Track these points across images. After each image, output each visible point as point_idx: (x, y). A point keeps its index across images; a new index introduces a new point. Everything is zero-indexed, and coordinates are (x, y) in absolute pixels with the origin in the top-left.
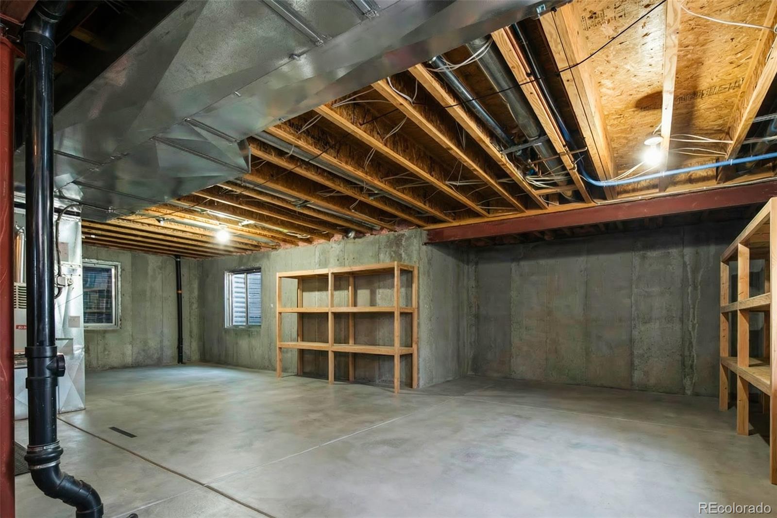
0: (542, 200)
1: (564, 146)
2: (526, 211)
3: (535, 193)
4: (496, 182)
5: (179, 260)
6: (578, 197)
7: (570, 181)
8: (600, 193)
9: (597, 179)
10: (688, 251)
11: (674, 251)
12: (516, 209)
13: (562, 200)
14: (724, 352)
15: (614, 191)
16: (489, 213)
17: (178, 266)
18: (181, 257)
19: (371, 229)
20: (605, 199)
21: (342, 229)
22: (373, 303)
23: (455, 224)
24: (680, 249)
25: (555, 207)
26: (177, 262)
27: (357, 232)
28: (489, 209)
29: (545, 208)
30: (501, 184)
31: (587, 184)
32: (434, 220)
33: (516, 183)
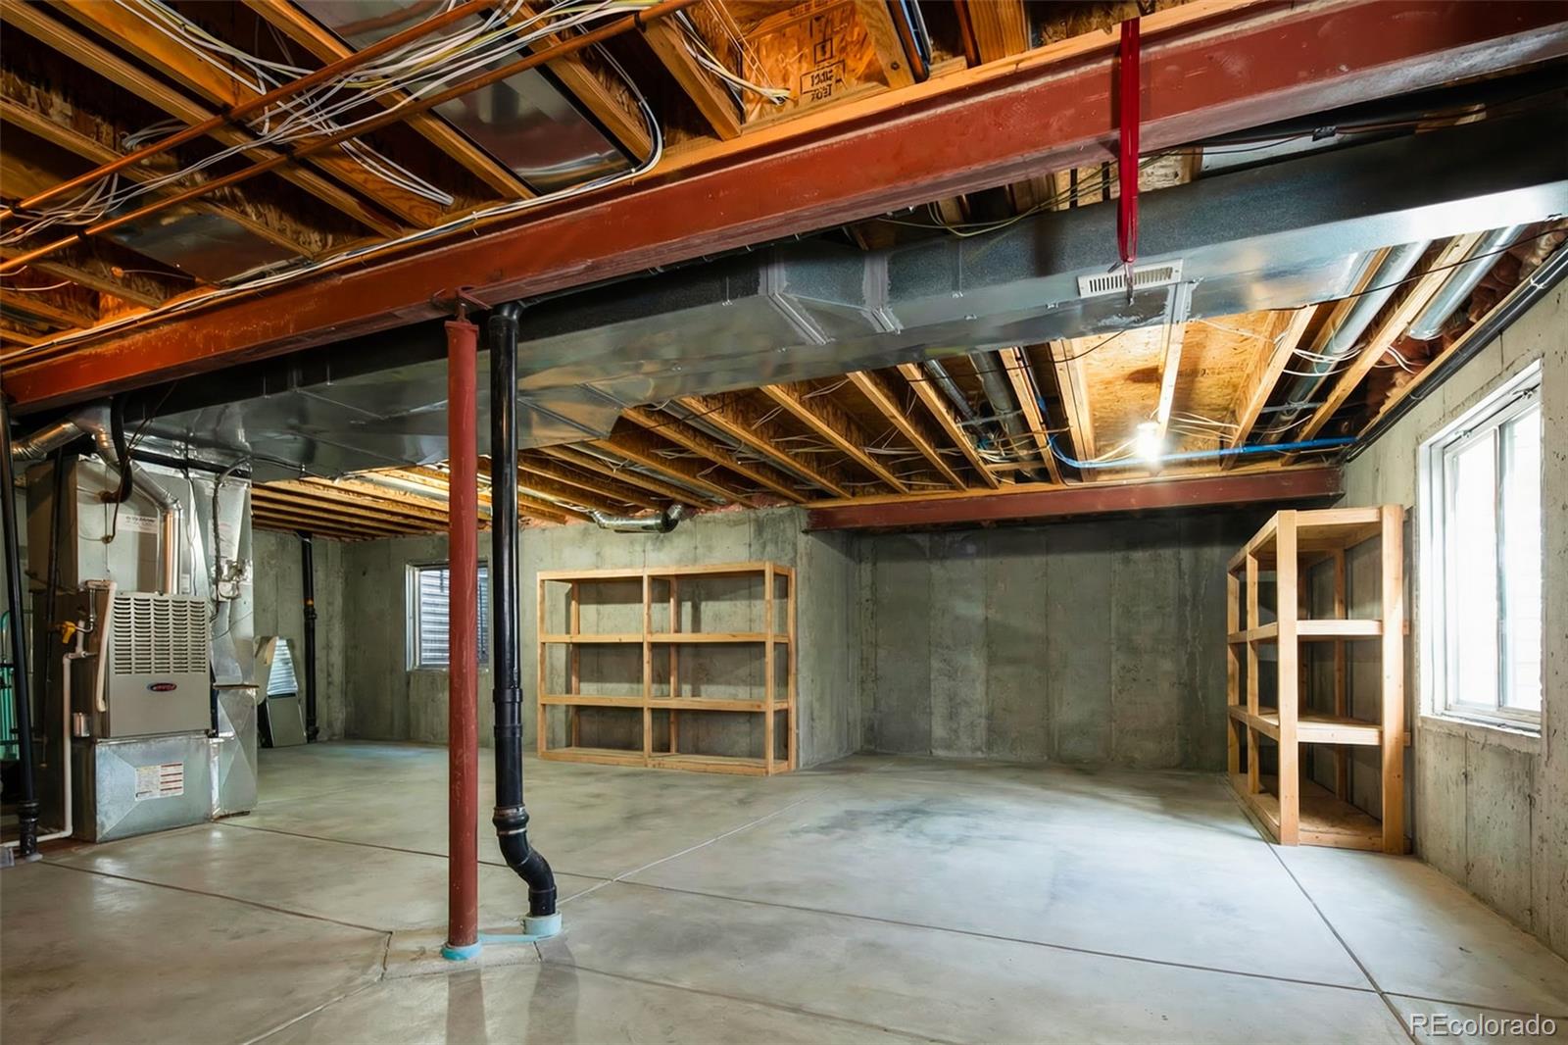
0: (993, 477)
1: (1041, 424)
2: (967, 489)
3: (987, 468)
4: (935, 452)
5: (308, 540)
6: (1043, 475)
7: (1038, 457)
8: (1076, 474)
9: (1075, 458)
10: (1186, 554)
11: (1167, 553)
12: (954, 487)
13: (1019, 477)
14: (1233, 699)
15: (1094, 473)
16: (910, 489)
17: (306, 551)
18: (314, 535)
19: (710, 504)
20: (1082, 481)
21: (661, 501)
22: (696, 626)
23: (854, 502)
24: (1176, 550)
25: (1009, 486)
26: (304, 543)
27: (686, 506)
28: (911, 485)
29: (996, 488)
30: (942, 456)
31: (1060, 463)
32: (823, 494)
33: (964, 456)
